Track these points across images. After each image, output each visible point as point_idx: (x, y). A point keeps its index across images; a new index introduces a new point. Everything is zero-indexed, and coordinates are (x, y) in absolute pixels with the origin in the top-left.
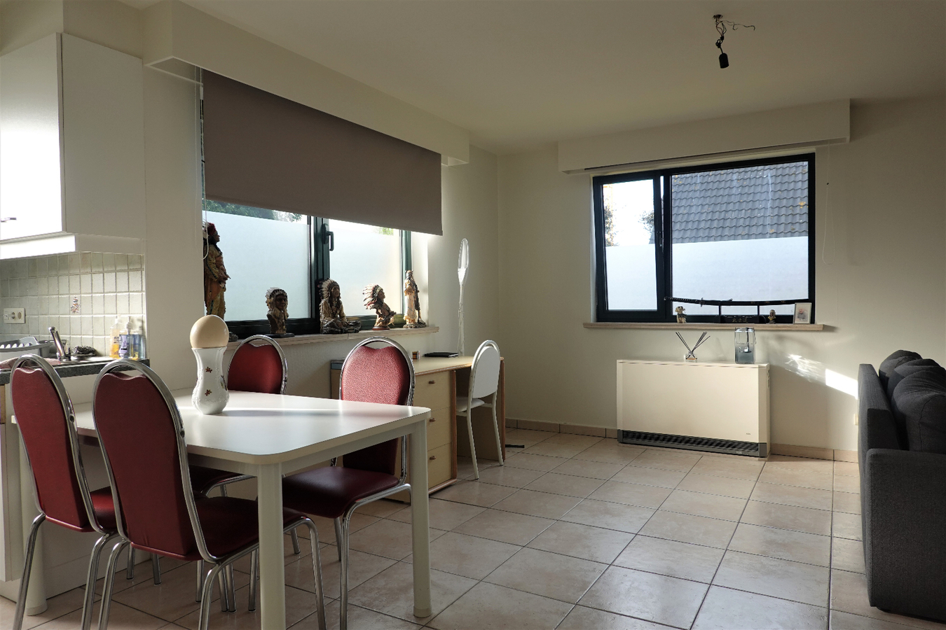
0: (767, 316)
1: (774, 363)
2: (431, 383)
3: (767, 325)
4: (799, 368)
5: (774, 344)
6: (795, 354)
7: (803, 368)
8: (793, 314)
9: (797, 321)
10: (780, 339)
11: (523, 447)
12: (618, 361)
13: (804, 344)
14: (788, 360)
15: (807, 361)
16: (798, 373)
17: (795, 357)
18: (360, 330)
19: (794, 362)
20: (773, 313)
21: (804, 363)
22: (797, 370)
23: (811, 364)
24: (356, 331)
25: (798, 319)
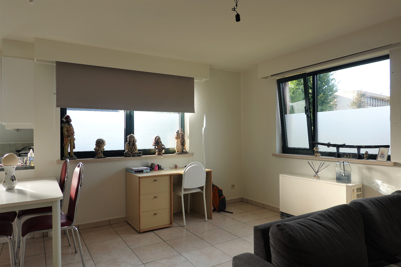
0: (363, 154)
1: (366, 184)
2: (155, 180)
3: (364, 160)
4: (381, 188)
5: (365, 172)
6: (379, 180)
7: (384, 189)
8: (377, 153)
9: (379, 159)
10: (369, 169)
11: (232, 213)
12: (280, 175)
13: (384, 174)
14: (374, 183)
15: (386, 185)
16: (380, 192)
17: (379, 182)
18: (142, 155)
19: (378, 185)
20: (367, 152)
21: (384, 185)
22: (380, 190)
23: (388, 187)
24: (140, 156)
25: (380, 158)
